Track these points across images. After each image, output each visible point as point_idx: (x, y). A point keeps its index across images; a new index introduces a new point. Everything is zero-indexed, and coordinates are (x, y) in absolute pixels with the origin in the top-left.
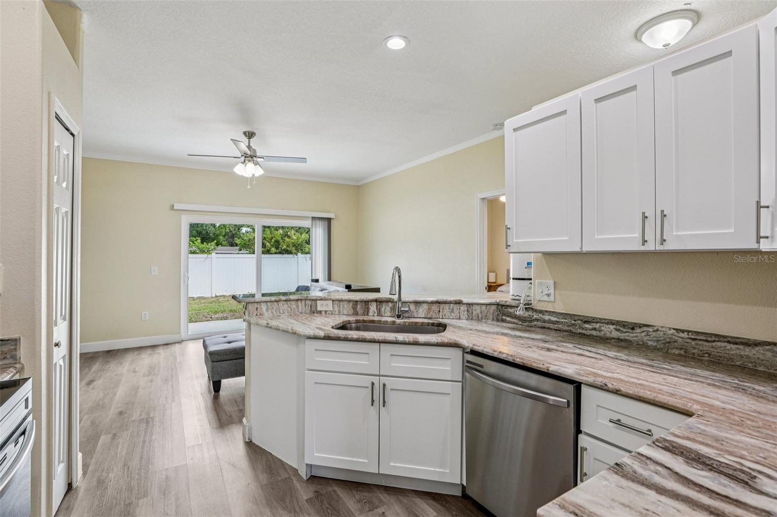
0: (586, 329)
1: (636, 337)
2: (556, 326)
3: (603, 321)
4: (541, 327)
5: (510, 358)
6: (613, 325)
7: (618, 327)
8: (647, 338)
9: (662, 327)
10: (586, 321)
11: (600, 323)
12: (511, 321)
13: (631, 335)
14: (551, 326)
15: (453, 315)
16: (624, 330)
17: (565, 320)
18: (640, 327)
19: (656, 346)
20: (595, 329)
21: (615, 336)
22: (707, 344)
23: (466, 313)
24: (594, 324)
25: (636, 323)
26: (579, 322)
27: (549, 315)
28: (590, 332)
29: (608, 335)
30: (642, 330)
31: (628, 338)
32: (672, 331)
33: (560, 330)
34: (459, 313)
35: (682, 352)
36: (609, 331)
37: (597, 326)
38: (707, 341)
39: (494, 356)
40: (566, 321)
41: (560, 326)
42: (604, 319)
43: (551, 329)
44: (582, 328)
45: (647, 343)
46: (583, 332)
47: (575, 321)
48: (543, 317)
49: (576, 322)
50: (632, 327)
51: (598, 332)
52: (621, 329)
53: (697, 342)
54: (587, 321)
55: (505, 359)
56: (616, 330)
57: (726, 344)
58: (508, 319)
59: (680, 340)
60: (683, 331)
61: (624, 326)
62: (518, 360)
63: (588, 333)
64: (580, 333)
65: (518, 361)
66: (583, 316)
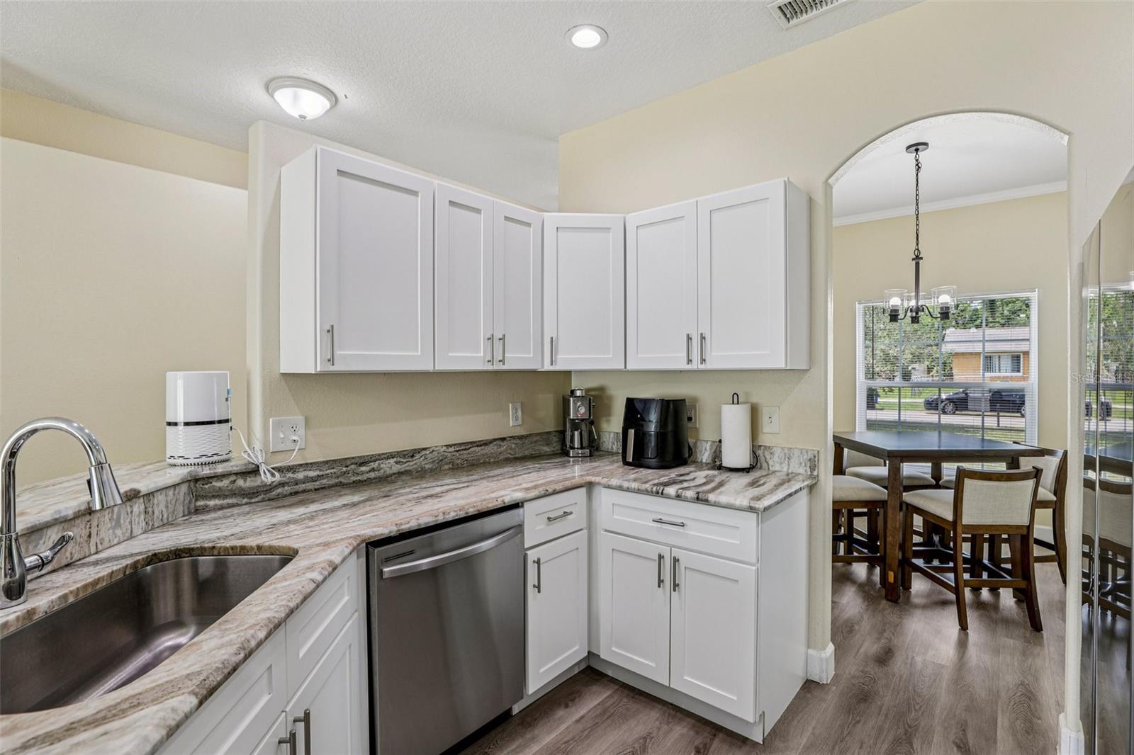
0: (362, 473)
1: (415, 464)
2: (318, 483)
3: (382, 457)
4: (291, 494)
5: (461, 513)
6: (393, 458)
7: (399, 459)
8: (426, 462)
9: (436, 447)
10: (363, 463)
11: (379, 460)
12: (221, 505)
13: (412, 463)
14: (310, 486)
15: (119, 532)
16: (404, 461)
17: (332, 471)
18: (419, 453)
19: (432, 468)
20: (373, 470)
21: (395, 471)
22: (465, 452)
23: (142, 517)
24: (372, 464)
25: (415, 449)
26: (353, 466)
27: (305, 470)
28: (368, 475)
29: (389, 472)
30: (420, 455)
31: (408, 468)
32: (444, 448)
33: (324, 488)
34: (131, 523)
35: (451, 466)
36: (390, 467)
37: (375, 465)
38: (466, 449)
39: (439, 522)
40: (334, 470)
41: (325, 481)
42: (383, 454)
43: (309, 491)
44: (357, 473)
45: (425, 467)
46: (358, 478)
47: (347, 467)
48: (295, 476)
49: (349, 468)
50: (411, 454)
51: (376, 472)
52: (402, 460)
53: (460, 452)
54: (363, 461)
55: (456, 518)
56: (396, 463)
57: (476, 448)
58: (212, 503)
59: (449, 454)
60: (450, 446)
61: (404, 456)
62: (471, 510)
63: (364, 477)
64: (354, 482)
65: (472, 512)
66: (358, 457)
